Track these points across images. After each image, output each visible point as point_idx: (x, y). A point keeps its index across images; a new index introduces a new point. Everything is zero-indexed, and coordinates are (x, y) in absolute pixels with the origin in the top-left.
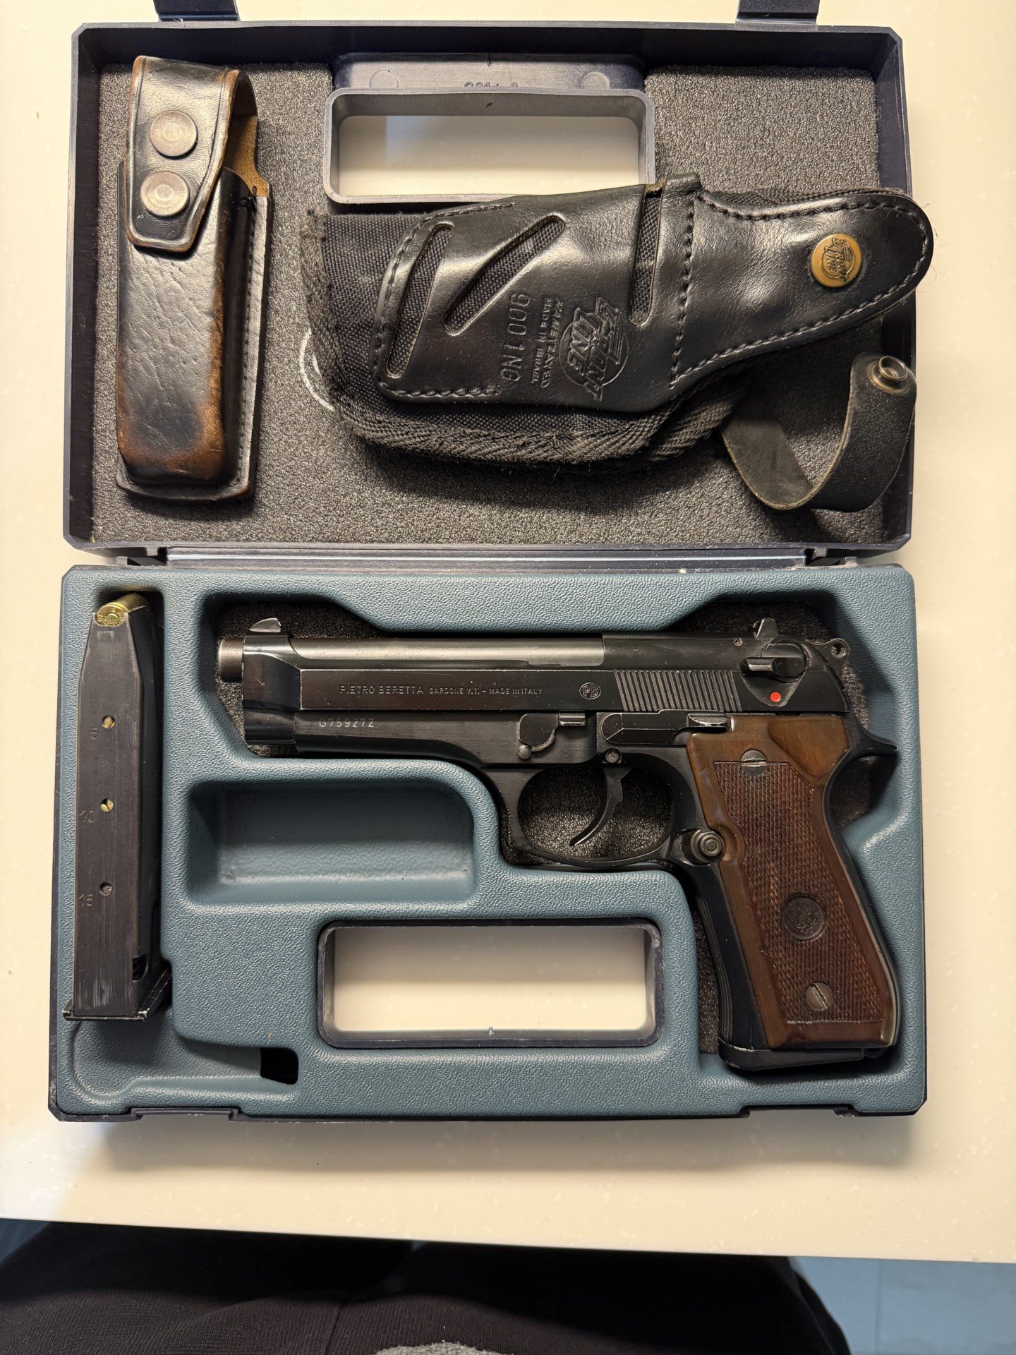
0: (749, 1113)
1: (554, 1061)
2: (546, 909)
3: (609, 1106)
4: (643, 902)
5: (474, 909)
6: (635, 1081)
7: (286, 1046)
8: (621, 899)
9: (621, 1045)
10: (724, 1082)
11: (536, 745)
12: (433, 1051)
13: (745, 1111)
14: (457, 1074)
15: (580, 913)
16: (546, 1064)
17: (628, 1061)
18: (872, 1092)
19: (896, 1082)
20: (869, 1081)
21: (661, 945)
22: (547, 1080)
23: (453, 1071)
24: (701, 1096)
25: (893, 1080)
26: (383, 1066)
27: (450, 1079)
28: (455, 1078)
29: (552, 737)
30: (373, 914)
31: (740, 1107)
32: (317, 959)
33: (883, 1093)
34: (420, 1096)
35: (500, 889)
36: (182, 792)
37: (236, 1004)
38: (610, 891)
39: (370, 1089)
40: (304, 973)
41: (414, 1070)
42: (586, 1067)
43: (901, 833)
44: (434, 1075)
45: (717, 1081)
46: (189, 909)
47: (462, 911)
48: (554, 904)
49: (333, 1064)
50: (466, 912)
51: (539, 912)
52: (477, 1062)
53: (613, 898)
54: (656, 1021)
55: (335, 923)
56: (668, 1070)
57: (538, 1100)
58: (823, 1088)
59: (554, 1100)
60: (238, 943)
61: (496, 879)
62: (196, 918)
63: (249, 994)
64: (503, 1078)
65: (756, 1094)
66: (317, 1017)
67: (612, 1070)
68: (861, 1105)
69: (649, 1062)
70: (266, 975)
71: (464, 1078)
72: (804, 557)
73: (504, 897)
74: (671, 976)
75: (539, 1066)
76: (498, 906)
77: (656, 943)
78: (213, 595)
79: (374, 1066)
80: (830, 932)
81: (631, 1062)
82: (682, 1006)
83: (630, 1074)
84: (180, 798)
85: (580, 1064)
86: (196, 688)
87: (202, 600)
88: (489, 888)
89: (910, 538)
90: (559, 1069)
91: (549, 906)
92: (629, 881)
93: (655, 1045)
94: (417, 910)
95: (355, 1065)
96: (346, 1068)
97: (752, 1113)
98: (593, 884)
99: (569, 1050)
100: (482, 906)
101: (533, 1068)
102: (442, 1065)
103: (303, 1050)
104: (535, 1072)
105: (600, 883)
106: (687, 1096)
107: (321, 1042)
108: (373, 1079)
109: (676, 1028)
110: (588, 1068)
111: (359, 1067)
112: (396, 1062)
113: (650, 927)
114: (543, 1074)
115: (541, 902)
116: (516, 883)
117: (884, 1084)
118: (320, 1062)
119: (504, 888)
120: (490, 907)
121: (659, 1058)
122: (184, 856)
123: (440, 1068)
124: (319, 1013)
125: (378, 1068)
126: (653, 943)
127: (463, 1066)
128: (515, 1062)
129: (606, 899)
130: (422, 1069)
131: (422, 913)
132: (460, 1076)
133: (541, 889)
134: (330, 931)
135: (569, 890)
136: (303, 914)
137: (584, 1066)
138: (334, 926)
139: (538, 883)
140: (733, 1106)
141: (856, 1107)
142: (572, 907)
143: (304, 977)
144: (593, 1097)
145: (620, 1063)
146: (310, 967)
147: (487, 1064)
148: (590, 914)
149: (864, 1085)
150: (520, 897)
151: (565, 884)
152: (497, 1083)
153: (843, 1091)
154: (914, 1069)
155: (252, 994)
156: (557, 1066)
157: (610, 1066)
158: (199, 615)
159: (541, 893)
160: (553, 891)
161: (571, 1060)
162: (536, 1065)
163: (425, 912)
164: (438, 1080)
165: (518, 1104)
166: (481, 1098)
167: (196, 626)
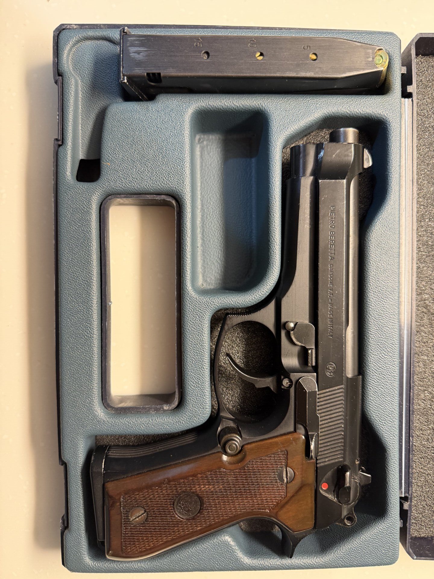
0: (62, 465)
1: (94, 345)
2: (188, 339)
3: (66, 380)
4: (193, 401)
5: (188, 294)
6: (82, 396)
7: (101, 174)
8: (195, 387)
9: (103, 386)
10: (81, 451)
11: (294, 334)
12: (99, 268)
13: (64, 464)
14: (85, 283)
15: (186, 360)
16: (92, 340)
17: (94, 392)
18: (76, 542)
19: (82, 557)
20: (83, 540)
21: (165, 411)
22: (82, 341)
23: (87, 281)
24: (73, 438)
25: (84, 555)
26: (90, 236)
27: (82, 279)
28: (83, 283)
29: (300, 344)
30: (185, 230)
31: (66, 462)
32: (155, 194)
33: (76, 549)
34: (71, 260)
35: (201, 310)
36: (262, 106)
37: (128, 142)
38: (200, 380)
39: (75, 228)
40: (148, 186)
41: (88, 256)
42: (90, 365)
43: (237, 559)
44: (85, 269)
45: (82, 447)
46: (188, 111)
47: (186, 286)
48: (191, 344)
49: (91, 204)
50: (186, 288)
51: (186, 334)
52: (93, 296)
53: (195, 381)
54: (118, 408)
55: (178, 205)
56: (89, 417)
57: (69, 335)
58: (78, 513)
59: (69, 345)
60: (167, 143)
61: (206, 308)
62: (183, 115)
63: (135, 150)
64: (83, 312)
65: (75, 472)
66: (120, 194)
67: (88, 381)
68: (68, 536)
69: (93, 405)
70: (147, 161)
71: (83, 287)
72: (403, 496)
73: (195, 312)
74: (147, 418)
75: (90, 335)
76: (190, 309)
77: (166, 407)
78: (387, 126)
79: (90, 231)
80: (178, 522)
81: (93, 394)
82: (128, 425)
83: (86, 393)
84: (258, 104)
85: (92, 362)
86: (328, 115)
87: (384, 119)
88: (201, 303)
89: (413, 559)
90: (89, 348)
91: (190, 341)
92: (206, 391)
93: (103, 407)
94: (187, 257)
95: (90, 219)
96: (88, 213)
97: (62, 468)
98: (204, 368)
99: (100, 354)
100: (189, 299)
101: (90, 332)
102: (91, 274)
103: (99, 185)
104: (87, 333)
105: (204, 373)
106: (72, 429)
107: (104, 197)
108: (82, 230)
109: (115, 422)
110: (89, 366)
111: (89, 221)
112: (93, 245)
113: (176, 402)
114: (85, 338)
115: (192, 336)
116: (204, 320)
117: (81, 550)
118: (92, 196)
119: (201, 312)
120: (189, 304)
121: (96, 411)
122: (222, 108)
123: (89, 273)
124: (122, 196)
125: (89, 233)
126: (166, 405)
127: (91, 287)
128: (93, 320)
129: (195, 377)
130: (88, 261)
131: (185, 261)
132: (84, 285)
133: (201, 336)
134: (174, 202)
135: (200, 353)
136: (185, 185)
137: (91, 364)
138: (177, 205)
139: (204, 333)
140: (67, 457)
141: (66, 531)
142: (189, 355)
143: (146, 186)
144: (71, 370)
145: (93, 387)
146: (152, 189)
147: (92, 303)
148: (185, 367)
149: (81, 537)
150: (196, 322)
151: (204, 351)
152: (80, 309)
153: (77, 525)
154: (91, 567)
155: (134, 152)
156: (91, 347)
157: (91, 380)
158: (374, 116)
159: (198, 336)
160: (199, 343)
161: (94, 355)
162: (92, 333)
163: (186, 262)
164: (82, 271)
165: (66, 323)
166: (70, 299)
167: (366, 115)
